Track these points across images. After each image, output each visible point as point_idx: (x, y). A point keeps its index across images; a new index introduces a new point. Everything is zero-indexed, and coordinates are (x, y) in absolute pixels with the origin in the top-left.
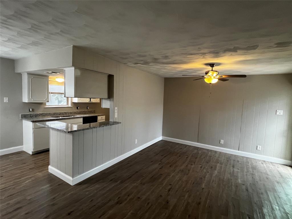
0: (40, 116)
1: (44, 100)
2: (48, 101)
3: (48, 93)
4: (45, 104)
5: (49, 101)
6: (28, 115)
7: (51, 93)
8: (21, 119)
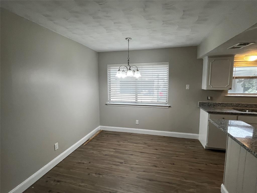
0: (219, 106)
1: (226, 87)
2: (231, 88)
3: (232, 78)
4: (226, 92)
5: (233, 88)
6: (206, 103)
7: (236, 78)
8: (198, 107)
